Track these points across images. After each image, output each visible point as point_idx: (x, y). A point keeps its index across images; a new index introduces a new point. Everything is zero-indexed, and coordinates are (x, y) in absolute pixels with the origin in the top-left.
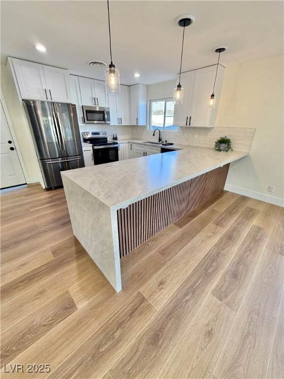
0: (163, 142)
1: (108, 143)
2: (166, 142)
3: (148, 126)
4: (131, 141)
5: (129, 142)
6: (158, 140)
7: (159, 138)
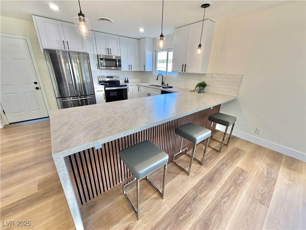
0: (165, 85)
1: (121, 85)
2: (167, 85)
3: (154, 72)
4: (139, 84)
5: (137, 85)
6: (161, 84)
7: (162, 82)
